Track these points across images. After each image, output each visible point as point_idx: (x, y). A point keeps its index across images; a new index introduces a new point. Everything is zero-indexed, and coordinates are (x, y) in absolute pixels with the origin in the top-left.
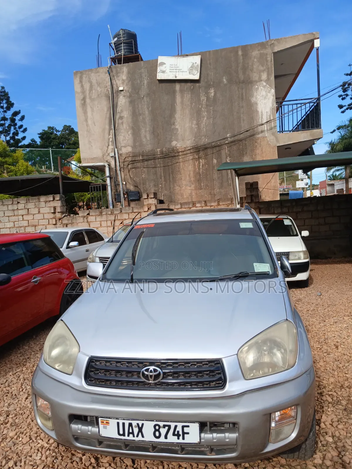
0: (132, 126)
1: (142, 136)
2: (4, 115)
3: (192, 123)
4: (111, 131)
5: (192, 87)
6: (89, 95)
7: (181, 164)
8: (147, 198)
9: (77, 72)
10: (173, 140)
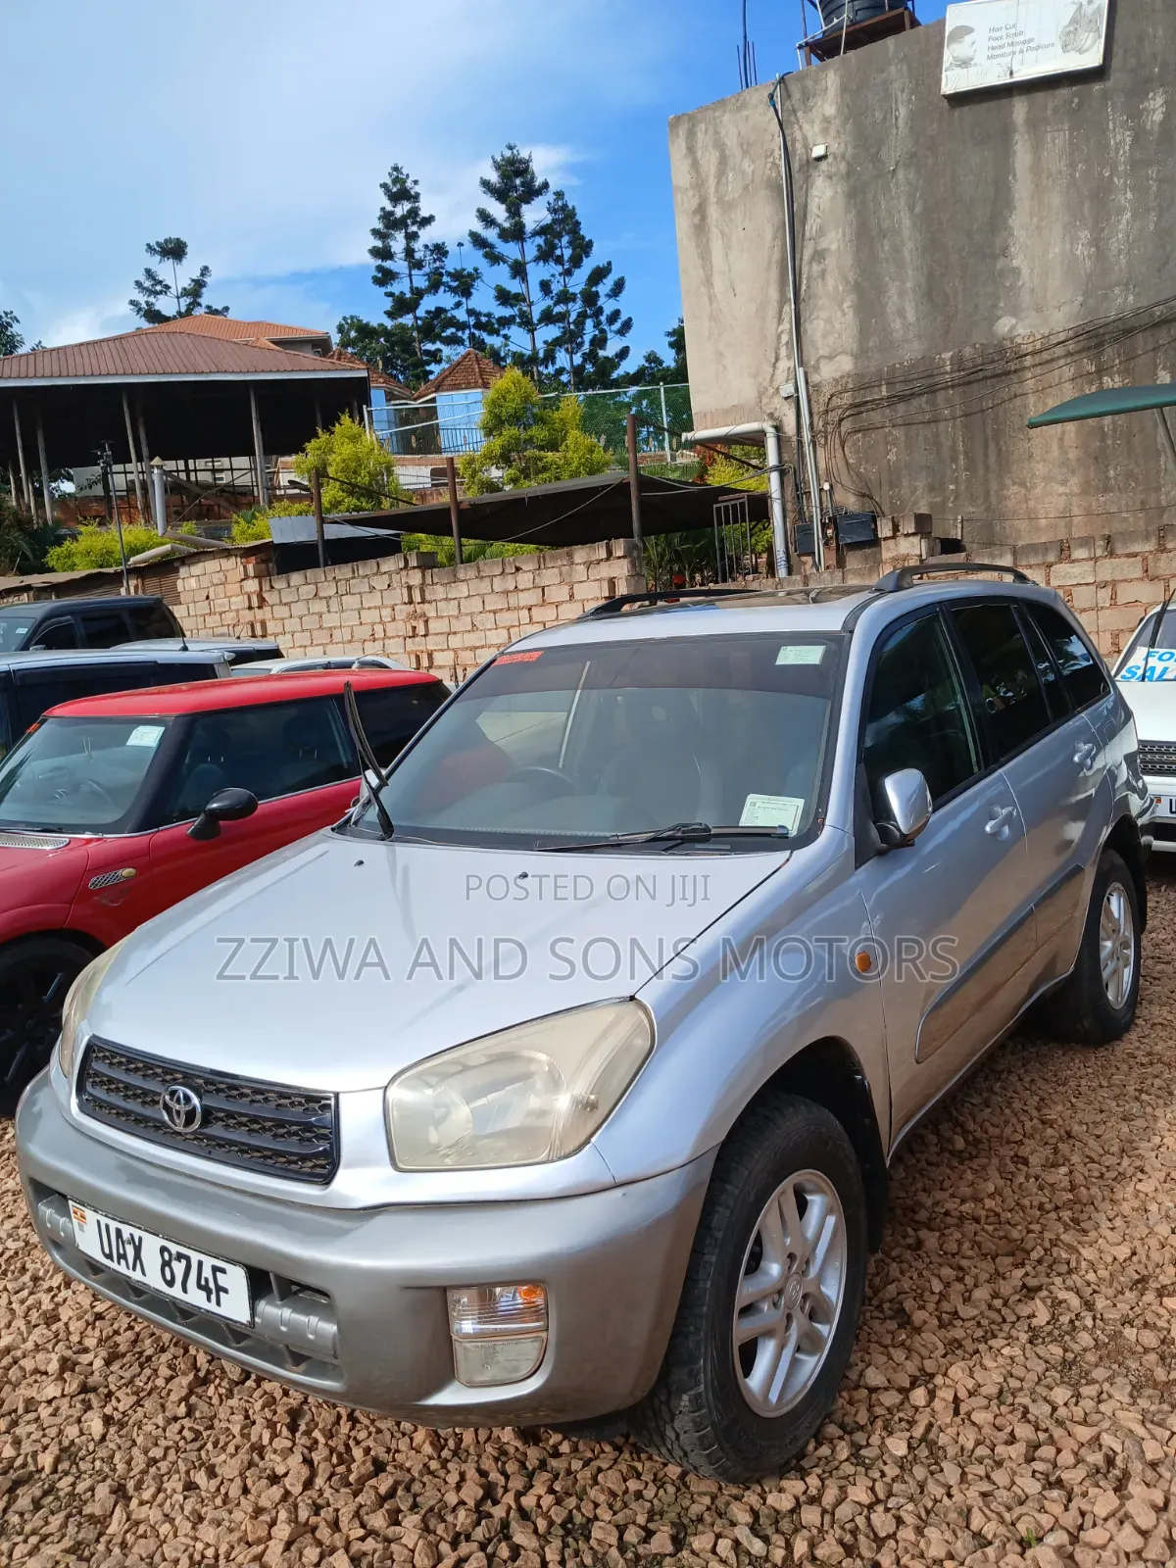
0: (855, 282)
1: (891, 308)
2: (565, 286)
3: (1074, 240)
4: (786, 308)
5: (1076, 100)
6: (717, 191)
7: (1031, 399)
8: (894, 537)
9: (678, 118)
10: (999, 313)
